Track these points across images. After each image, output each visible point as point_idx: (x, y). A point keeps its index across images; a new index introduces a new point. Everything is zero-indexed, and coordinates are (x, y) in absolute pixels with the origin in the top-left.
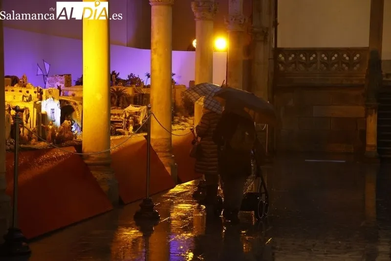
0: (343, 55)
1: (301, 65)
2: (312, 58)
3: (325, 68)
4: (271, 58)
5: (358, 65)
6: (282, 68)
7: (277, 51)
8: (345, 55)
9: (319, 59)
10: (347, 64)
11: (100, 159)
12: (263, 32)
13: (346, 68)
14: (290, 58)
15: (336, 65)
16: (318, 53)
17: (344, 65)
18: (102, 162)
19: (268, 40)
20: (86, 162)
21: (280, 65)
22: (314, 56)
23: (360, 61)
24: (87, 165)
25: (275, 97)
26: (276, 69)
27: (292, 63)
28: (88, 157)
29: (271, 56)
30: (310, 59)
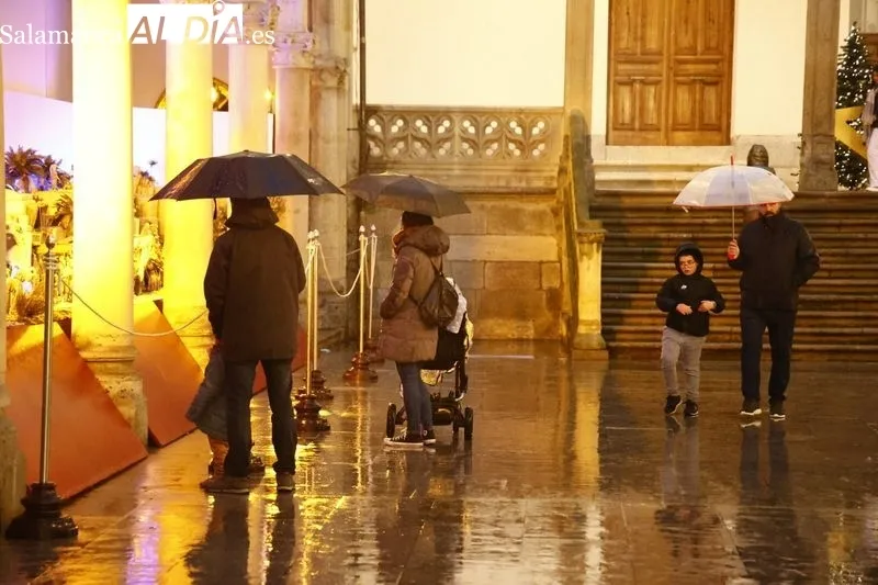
0: (508, 123)
1: (418, 145)
2: (441, 130)
3: (471, 152)
4: (351, 127)
5: (542, 147)
6: (376, 151)
7: (366, 111)
8: (513, 125)
9: (457, 131)
10: (519, 144)
11: (115, 349)
12: (337, 68)
13: (517, 152)
14: (395, 129)
15: (495, 146)
16: (456, 118)
17: (512, 146)
18: (120, 355)
19: (347, 87)
20: (85, 355)
21: (372, 144)
22: (447, 123)
23: (546, 137)
24: (86, 361)
25: (363, 213)
26: (364, 150)
27: (399, 139)
28: (88, 345)
29: (353, 123)
30: (436, 130)
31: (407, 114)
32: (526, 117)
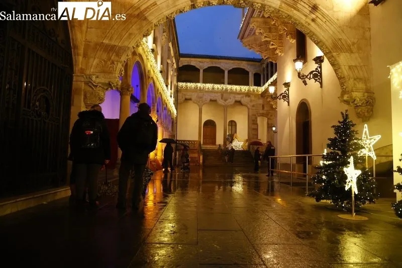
7: (177, 140)
12: (174, 135)
17: (193, 144)
19: (175, 138)
23: (196, 143)
27: (180, 143)
31: (181, 141)
32: (194, 141)
